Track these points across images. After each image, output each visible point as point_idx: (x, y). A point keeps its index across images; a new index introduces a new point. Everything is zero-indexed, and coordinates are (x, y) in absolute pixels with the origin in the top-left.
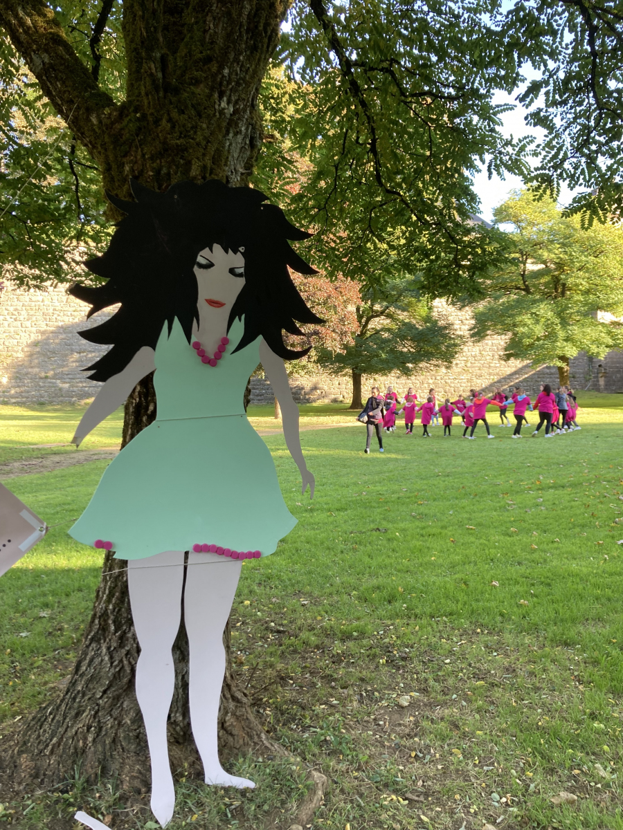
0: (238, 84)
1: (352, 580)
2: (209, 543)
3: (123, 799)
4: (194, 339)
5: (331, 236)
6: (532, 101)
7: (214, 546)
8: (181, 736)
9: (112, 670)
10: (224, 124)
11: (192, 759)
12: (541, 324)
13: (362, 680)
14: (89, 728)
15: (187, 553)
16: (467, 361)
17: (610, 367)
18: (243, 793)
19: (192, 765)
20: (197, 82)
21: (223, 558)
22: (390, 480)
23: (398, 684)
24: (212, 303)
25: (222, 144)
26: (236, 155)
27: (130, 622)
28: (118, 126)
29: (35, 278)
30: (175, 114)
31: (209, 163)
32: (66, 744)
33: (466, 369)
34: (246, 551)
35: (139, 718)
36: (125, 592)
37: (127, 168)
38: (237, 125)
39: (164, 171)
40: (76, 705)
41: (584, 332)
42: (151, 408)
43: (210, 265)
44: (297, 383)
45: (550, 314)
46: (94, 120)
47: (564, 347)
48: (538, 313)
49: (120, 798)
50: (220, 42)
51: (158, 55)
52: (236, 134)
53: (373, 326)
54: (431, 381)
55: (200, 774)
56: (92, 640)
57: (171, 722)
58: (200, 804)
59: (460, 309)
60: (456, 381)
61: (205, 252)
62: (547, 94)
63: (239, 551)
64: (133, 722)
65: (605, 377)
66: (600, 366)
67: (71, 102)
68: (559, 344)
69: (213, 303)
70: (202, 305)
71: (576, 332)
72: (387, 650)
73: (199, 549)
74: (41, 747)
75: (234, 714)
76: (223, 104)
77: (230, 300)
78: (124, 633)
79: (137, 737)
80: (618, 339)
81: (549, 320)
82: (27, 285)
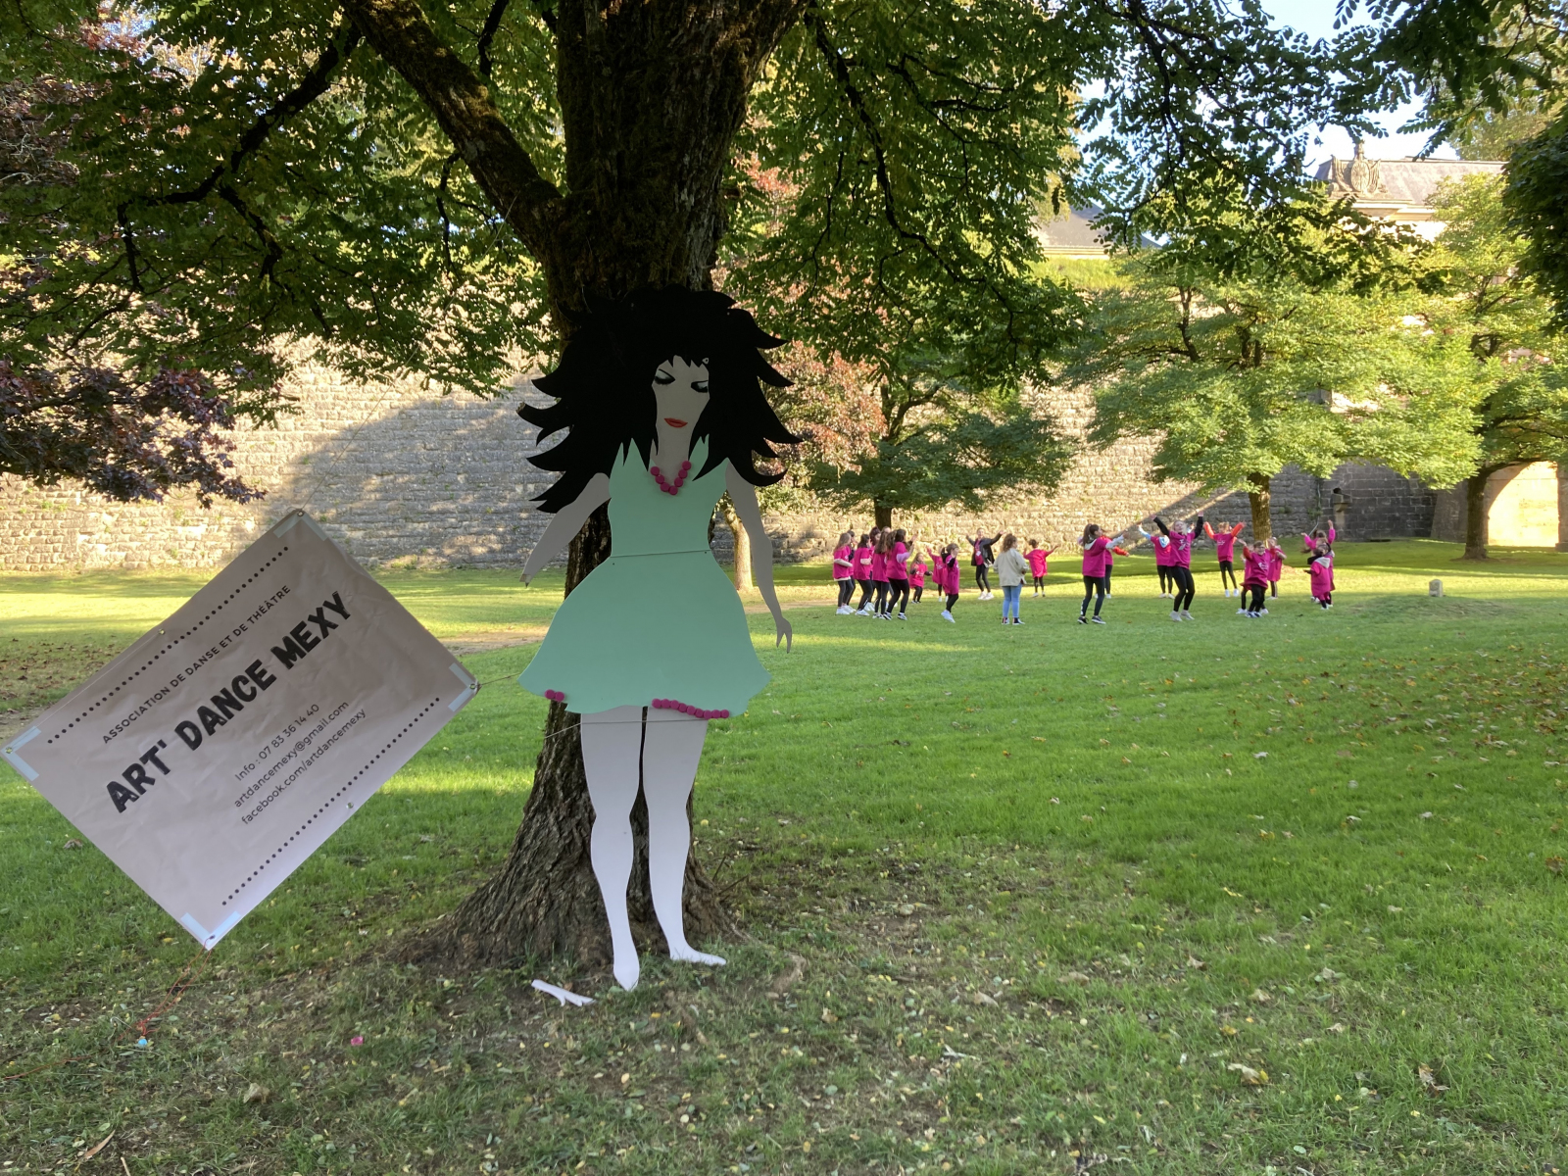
0: (700, 171)
1: (853, 799)
2: (671, 698)
3: (582, 970)
4: (652, 464)
5: (824, 298)
6: (1095, 123)
7: (675, 702)
8: (642, 913)
9: (562, 842)
10: (685, 219)
11: (654, 936)
12: (1215, 415)
13: (856, 890)
14: (539, 903)
15: (645, 709)
16: (1087, 484)
17: (1356, 494)
18: (714, 967)
19: (655, 942)
20: (654, 173)
21: (686, 716)
22: (926, 681)
23: (901, 895)
24: (673, 422)
25: (682, 241)
26: (697, 252)
27: (583, 787)
28: (565, 224)
29: (377, 364)
30: (630, 213)
31: (669, 266)
32: (513, 920)
33: (1085, 497)
34: (711, 709)
35: (595, 891)
36: (576, 751)
37: (578, 273)
38: (699, 217)
39: (619, 275)
40: (522, 879)
41: (1292, 430)
42: (604, 543)
43: (670, 380)
44: (775, 526)
45: (1231, 397)
46: (536, 215)
47: (1257, 457)
48: (1209, 396)
49: (580, 970)
50: (680, 126)
51: (615, 153)
52: (697, 228)
53: (912, 421)
54: (1020, 521)
55: (666, 951)
56: (536, 811)
57: (631, 899)
58: (665, 972)
59: (1070, 389)
60: (1068, 521)
61: (665, 365)
62: (1114, 115)
63: (704, 709)
64: (588, 894)
65: (1347, 511)
66: (1336, 491)
67: (510, 194)
68: (1247, 452)
69: (675, 423)
70: (661, 425)
71: (1278, 430)
72: (892, 864)
73: (659, 704)
74: (485, 924)
75: (699, 898)
76: (684, 197)
77: (692, 418)
78: (574, 800)
79: (594, 909)
80: (1357, 442)
81: (1230, 408)
82: (362, 375)
